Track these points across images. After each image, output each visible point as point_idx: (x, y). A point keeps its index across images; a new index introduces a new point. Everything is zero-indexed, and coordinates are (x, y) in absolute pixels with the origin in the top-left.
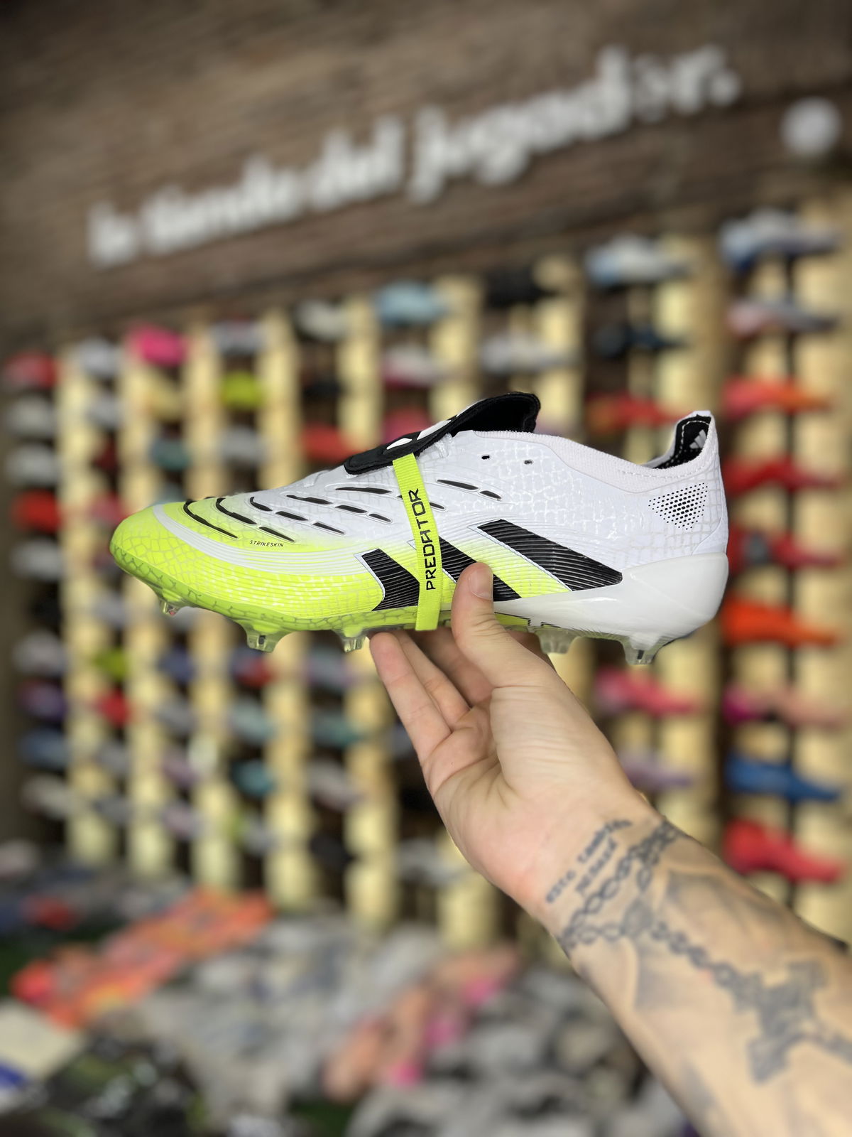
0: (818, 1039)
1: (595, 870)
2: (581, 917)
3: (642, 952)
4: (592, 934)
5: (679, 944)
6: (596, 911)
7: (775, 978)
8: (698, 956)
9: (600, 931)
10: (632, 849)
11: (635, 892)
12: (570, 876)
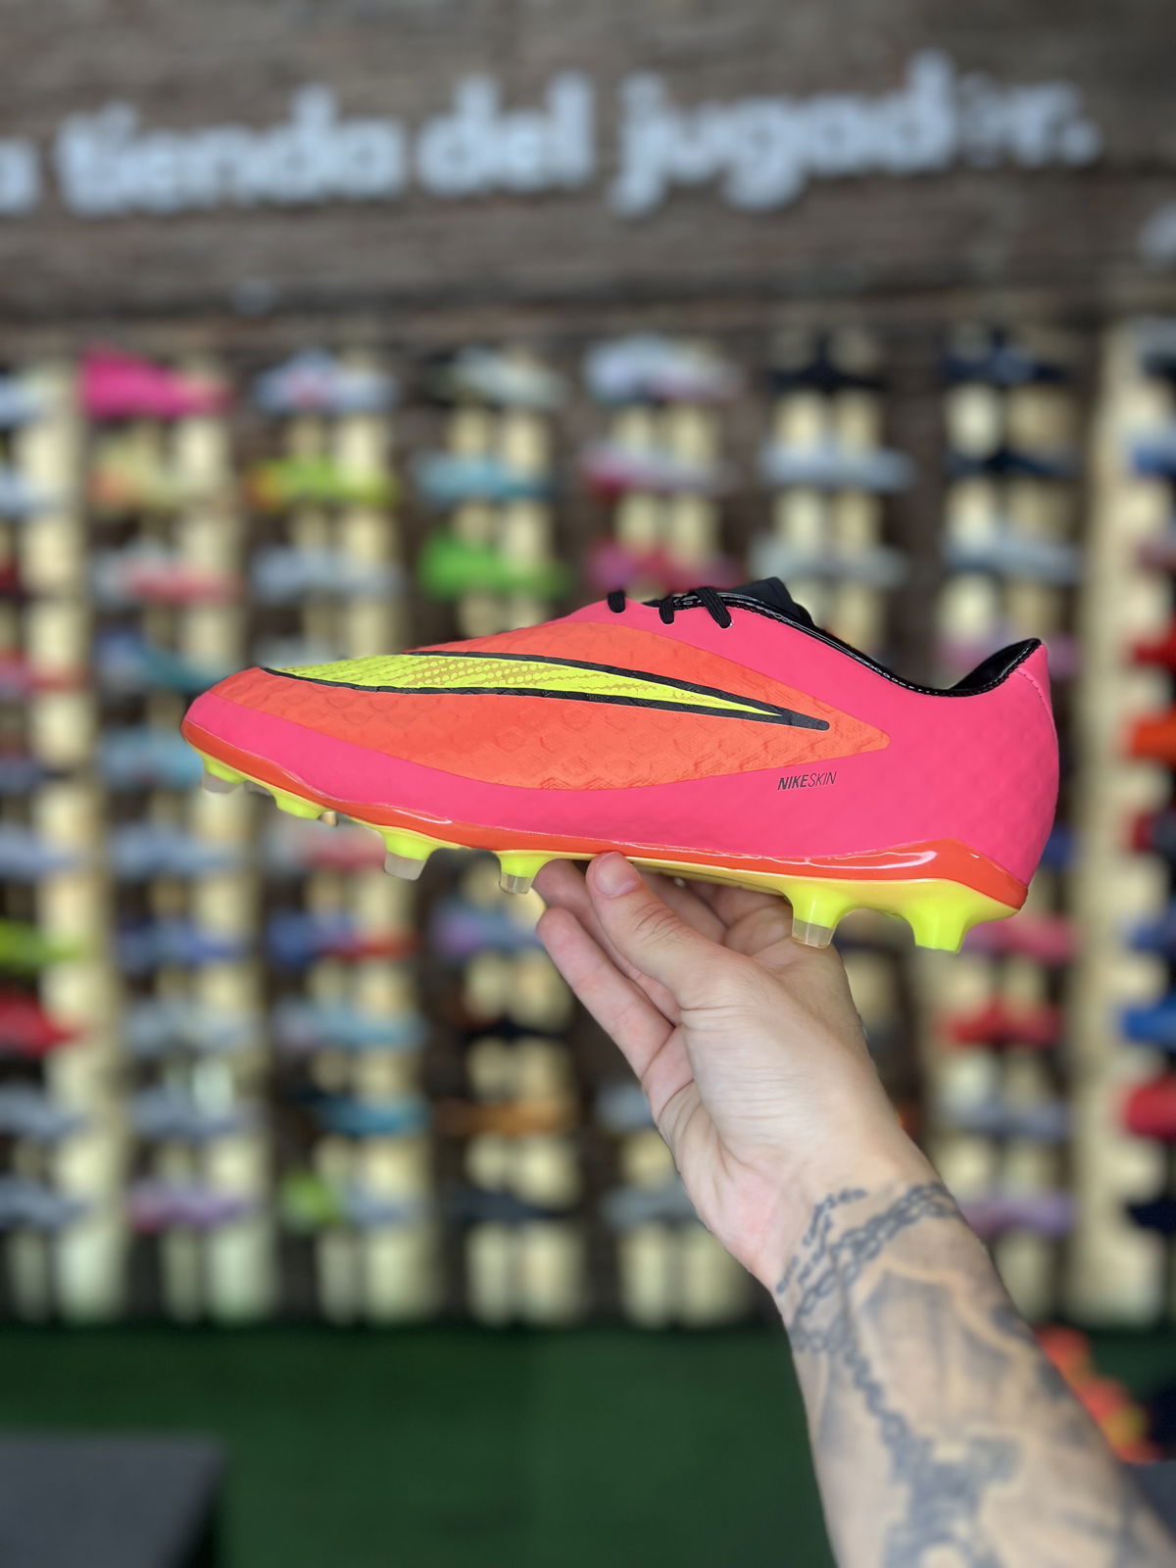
0: (966, 1549)
1: (814, 1261)
3: (833, 1376)
4: (803, 1340)
8: (873, 1395)
9: (808, 1339)
12: (796, 1261)
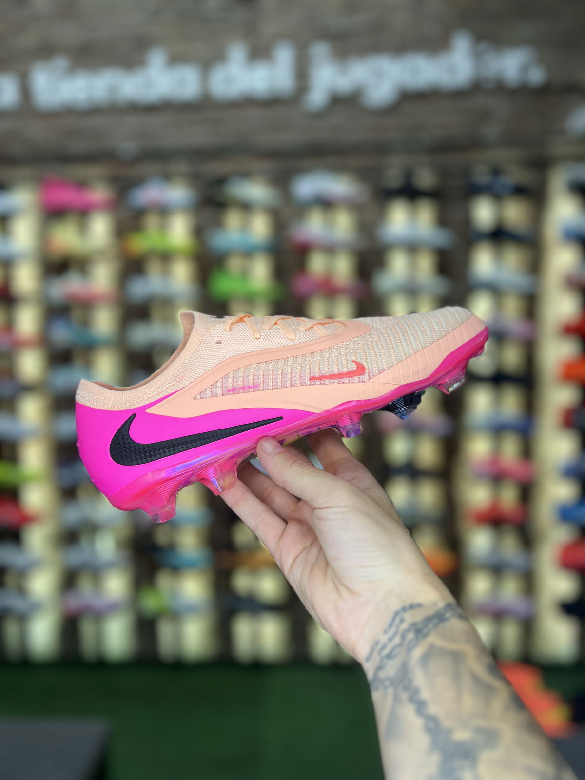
1: (390, 639)
2: (378, 672)
4: (380, 684)
5: (413, 696)
6: (384, 667)
7: (461, 735)
8: (420, 706)
10: (414, 625)
11: (404, 655)
12: (378, 643)
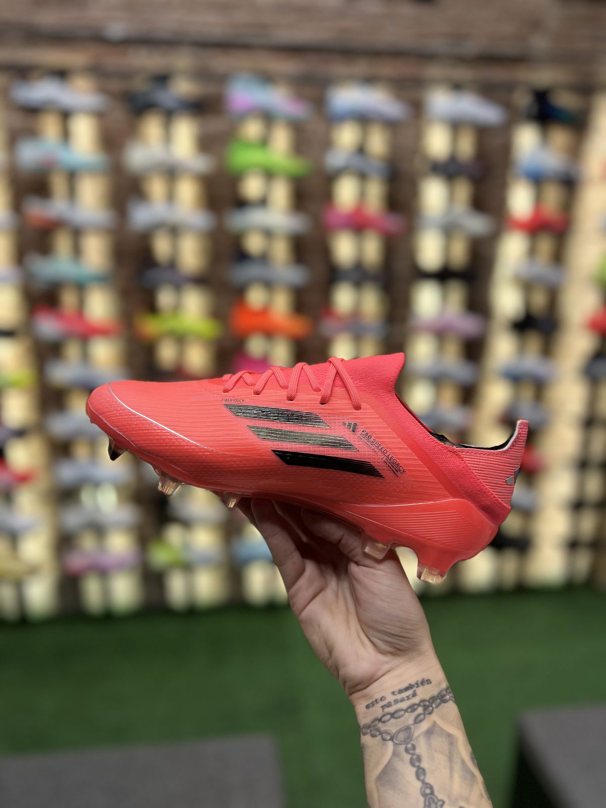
1: (396, 701)
2: (377, 722)
3: (395, 754)
4: (378, 733)
5: (415, 761)
6: (384, 722)
8: (420, 773)
9: (381, 733)
10: (423, 701)
11: (411, 721)
12: (382, 699)
